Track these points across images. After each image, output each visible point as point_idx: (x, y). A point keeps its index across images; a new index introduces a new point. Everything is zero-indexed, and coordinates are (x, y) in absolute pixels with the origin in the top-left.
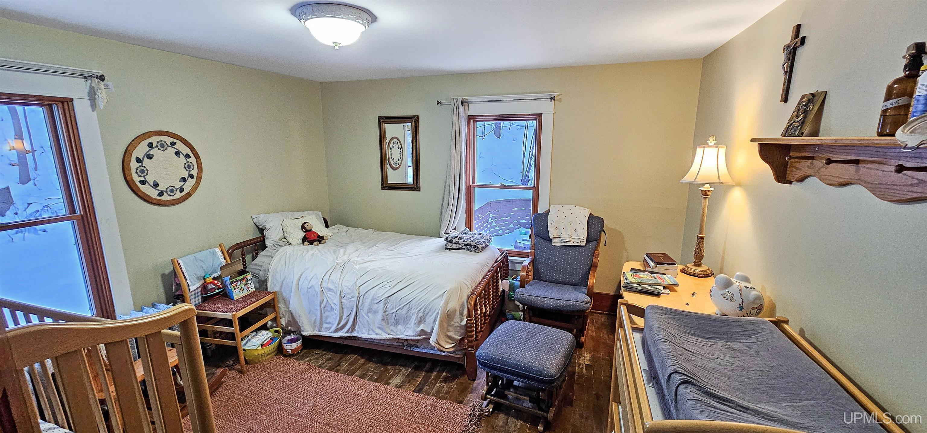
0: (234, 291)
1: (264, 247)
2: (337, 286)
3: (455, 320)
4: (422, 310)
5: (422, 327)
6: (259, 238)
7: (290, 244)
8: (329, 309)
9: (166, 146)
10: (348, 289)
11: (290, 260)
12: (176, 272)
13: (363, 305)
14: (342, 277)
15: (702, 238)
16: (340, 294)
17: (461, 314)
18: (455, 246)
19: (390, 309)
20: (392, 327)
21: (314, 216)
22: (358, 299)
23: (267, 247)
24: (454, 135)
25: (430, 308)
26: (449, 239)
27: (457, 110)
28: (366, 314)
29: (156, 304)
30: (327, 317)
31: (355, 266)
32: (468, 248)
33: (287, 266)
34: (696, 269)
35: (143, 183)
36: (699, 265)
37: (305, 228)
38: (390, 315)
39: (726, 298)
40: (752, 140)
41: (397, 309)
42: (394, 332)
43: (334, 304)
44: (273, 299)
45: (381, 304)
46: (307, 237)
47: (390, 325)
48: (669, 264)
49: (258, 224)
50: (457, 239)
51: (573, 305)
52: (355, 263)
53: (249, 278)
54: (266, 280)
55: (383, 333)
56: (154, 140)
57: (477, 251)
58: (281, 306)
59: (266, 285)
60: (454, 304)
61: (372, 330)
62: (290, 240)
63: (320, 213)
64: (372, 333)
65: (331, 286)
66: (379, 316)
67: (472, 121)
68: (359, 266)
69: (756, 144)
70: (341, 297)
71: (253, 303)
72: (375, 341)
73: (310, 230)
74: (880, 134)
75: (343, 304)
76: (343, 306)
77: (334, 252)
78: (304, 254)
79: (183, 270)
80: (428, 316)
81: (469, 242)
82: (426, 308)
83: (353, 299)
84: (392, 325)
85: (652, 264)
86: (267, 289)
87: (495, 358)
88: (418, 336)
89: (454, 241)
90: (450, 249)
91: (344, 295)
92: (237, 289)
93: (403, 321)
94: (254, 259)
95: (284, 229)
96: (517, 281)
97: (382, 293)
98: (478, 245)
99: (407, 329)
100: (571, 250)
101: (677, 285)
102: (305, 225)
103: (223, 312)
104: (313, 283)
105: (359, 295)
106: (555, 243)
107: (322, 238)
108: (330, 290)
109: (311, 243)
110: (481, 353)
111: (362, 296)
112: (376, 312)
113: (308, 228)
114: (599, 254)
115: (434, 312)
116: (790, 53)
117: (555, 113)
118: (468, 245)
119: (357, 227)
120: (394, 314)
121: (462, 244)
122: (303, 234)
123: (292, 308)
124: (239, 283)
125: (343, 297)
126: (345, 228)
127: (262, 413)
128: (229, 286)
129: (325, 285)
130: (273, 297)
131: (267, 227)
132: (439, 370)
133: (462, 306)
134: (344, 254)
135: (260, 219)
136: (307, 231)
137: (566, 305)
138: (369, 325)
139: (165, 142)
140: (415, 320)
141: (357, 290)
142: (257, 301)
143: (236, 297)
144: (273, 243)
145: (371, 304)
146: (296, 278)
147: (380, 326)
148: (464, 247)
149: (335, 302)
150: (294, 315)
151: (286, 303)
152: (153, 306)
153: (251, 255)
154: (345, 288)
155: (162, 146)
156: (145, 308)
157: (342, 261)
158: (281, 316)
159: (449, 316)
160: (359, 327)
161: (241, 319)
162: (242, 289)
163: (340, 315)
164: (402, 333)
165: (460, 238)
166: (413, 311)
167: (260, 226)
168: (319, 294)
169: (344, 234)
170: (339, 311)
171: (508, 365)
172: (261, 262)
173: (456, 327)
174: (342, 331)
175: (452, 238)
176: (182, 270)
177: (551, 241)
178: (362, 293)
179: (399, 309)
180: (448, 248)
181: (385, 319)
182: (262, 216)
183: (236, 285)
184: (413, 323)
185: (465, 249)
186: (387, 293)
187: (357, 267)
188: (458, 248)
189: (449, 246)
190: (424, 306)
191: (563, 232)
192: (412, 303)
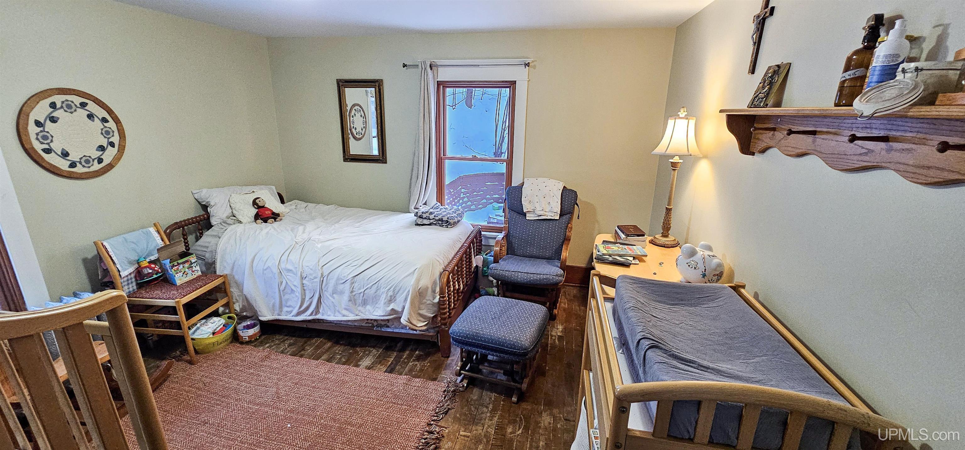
0: (176, 275)
1: (209, 226)
2: (296, 266)
3: (427, 298)
4: (392, 288)
5: (392, 306)
6: (203, 215)
7: (240, 222)
8: (289, 291)
9: (74, 107)
10: (309, 270)
11: (241, 240)
12: (101, 254)
13: (327, 286)
14: (302, 257)
15: (670, 209)
16: (301, 275)
17: (434, 291)
18: (426, 222)
19: (357, 288)
20: (360, 308)
21: (267, 191)
22: (322, 279)
23: (212, 226)
24: (423, 102)
25: (400, 287)
26: (419, 214)
27: (426, 74)
28: (330, 296)
29: (78, 293)
30: (287, 300)
31: (316, 244)
32: (439, 223)
33: (238, 246)
34: (663, 240)
35: (48, 151)
36: (667, 236)
37: (257, 204)
38: (357, 295)
39: (691, 267)
40: (721, 111)
41: (364, 289)
42: (362, 313)
43: (295, 286)
44: (224, 282)
45: (348, 285)
46: (260, 214)
47: (357, 305)
48: (638, 236)
49: (200, 200)
50: (427, 215)
51: (546, 279)
52: (317, 241)
53: (193, 261)
54: (214, 263)
55: (350, 315)
56: (58, 99)
57: (449, 227)
58: (234, 290)
59: (215, 267)
60: (426, 282)
61: (339, 312)
62: (240, 218)
63: (274, 187)
64: (338, 315)
65: (289, 267)
66: (346, 297)
67: (442, 87)
68: (321, 244)
69: (724, 115)
70: (302, 278)
71: (200, 288)
72: (342, 323)
73: (263, 207)
74: (836, 105)
75: (304, 285)
76: (305, 288)
77: (292, 230)
78: (257, 232)
79: (110, 254)
80: (398, 295)
81: (440, 217)
82: (396, 287)
83: (315, 280)
84: (359, 305)
85: (623, 236)
86: (215, 272)
87: (469, 334)
88: (388, 316)
89: (424, 216)
90: (420, 224)
91: (305, 276)
92: (180, 273)
93: (371, 301)
94: (197, 239)
95: (232, 205)
96: (490, 256)
97: (348, 272)
98: (450, 220)
99: (377, 309)
100: (545, 224)
101: (646, 256)
102: (257, 201)
103: (165, 299)
104: (269, 264)
105: (322, 275)
106: (529, 217)
107: (278, 215)
108: (289, 271)
109: (265, 221)
110: (455, 330)
111: (326, 277)
112: (342, 293)
113: (260, 204)
114: (571, 228)
115: (405, 290)
116: (759, 24)
117: (530, 80)
118: (439, 220)
119: (318, 203)
120: (362, 294)
121: (433, 219)
122: (254, 211)
123: (246, 291)
124: (181, 266)
125: (304, 278)
126: (304, 204)
127: (218, 405)
128: (169, 270)
129: (283, 266)
130: (222, 281)
131: (212, 204)
132: (411, 349)
133: (435, 283)
134: (304, 232)
135: (202, 195)
136: (259, 207)
137: (540, 279)
138: (334, 306)
139: (72, 102)
140: (385, 300)
141: (320, 269)
142: (205, 285)
143: (178, 282)
144: (219, 221)
145: (336, 284)
146: (249, 260)
147: (346, 307)
148: (435, 223)
149: (295, 283)
150: (250, 299)
151: (240, 287)
152: (75, 295)
153: (194, 235)
154: (306, 268)
155: (69, 107)
156: (64, 298)
157: (302, 240)
158: (234, 300)
159: (420, 294)
160: (324, 310)
161: (186, 306)
162: (186, 273)
163: (302, 296)
164: (371, 314)
165: (431, 213)
166: (382, 290)
167: (203, 202)
168: (276, 276)
169: (303, 210)
170: (300, 293)
171: (482, 340)
172: (206, 242)
173: (430, 304)
174: (306, 314)
175: (423, 213)
176: (108, 254)
177: (525, 215)
178: (325, 274)
179: (367, 289)
180: (418, 224)
181: (353, 300)
182: (205, 191)
183: (178, 269)
184: (382, 303)
185: (436, 224)
186: (352, 273)
187: (319, 246)
188: (429, 223)
189: (420, 221)
190: (393, 285)
191: (537, 205)
192: (381, 281)
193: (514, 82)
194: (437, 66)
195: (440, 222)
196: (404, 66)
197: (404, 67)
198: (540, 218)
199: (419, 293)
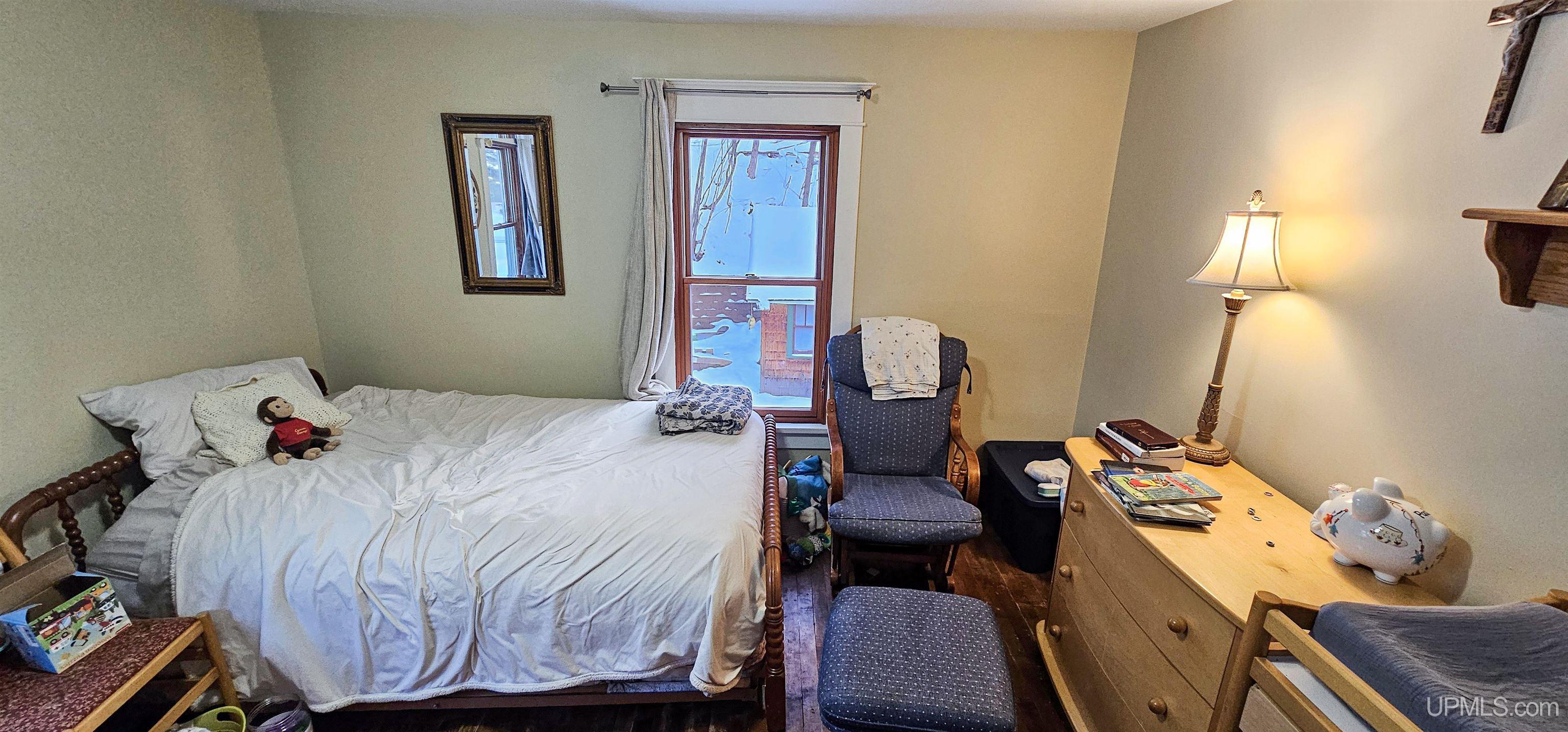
0: (52, 649)
1: (143, 482)
2: (407, 575)
3: (742, 618)
4: (662, 608)
5: (662, 648)
6: (118, 457)
7: (230, 464)
8: (390, 636)
10: (443, 581)
11: (240, 516)
13: (494, 615)
14: (420, 551)
15: (1219, 390)
16: (422, 597)
17: (753, 600)
18: (684, 425)
19: (572, 616)
20: (581, 658)
21: (288, 375)
22: (479, 602)
23: (151, 482)
25: (681, 602)
26: (667, 410)
27: (655, 107)
28: (503, 636)
30: (386, 657)
31: (453, 514)
32: (713, 427)
33: (235, 537)
36: (1207, 441)
37: (271, 415)
38: (573, 629)
39: (1385, 540)
40: (1469, 214)
41: (591, 617)
42: (586, 667)
43: (405, 622)
44: (202, 636)
45: (548, 610)
46: (281, 437)
47: (573, 652)
48: (1168, 447)
49: (107, 418)
50: (686, 409)
52: (452, 504)
53: (103, 597)
54: (167, 585)
55: (557, 675)
57: (735, 432)
58: (234, 649)
59: (169, 596)
60: (738, 584)
61: (526, 671)
62: (228, 452)
63: (300, 360)
64: (527, 678)
65: (388, 578)
66: (545, 636)
67: (681, 134)
68: (463, 511)
70: (426, 603)
71: (133, 675)
73: (288, 419)
75: (432, 619)
76: (434, 625)
77: (377, 474)
78: (285, 493)
80: (677, 620)
81: (715, 413)
82: (671, 603)
83: (462, 605)
84: (579, 651)
85: (1138, 450)
86: (171, 609)
88: (653, 669)
89: (680, 412)
90: (673, 432)
91: (433, 598)
92: (63, 640)
93: (609, 640)
94: (110, 517)
95: (200, 421)
96: (797, 473)
97: (547, 579)
98: (737, 420)
99: (624, 657)
100: (910, 408)
101: (1219, 498)
102: (271, 407)
104: (331, 575)
105: (479, 590)
106: (877, 395)
107: (327, 432)
108: (388, 588)
109: (298, 453)
111: (490, 595)
112: (534, 628)
113: (279, 413)
114: (959, 411)
115: (695, 608)
116: (1526, 26)
117: (866, 126)
118: (714, 420)
119: (412, 386)
120: (585, 628)
121: (700, 418)
122: (264, 432)
123: (267, 651)
124: (67, 620)
125: (430, 603)
126: (380, 395)
128: (28, 639)
129: (369, 577)
130: (199, 631)
131: (144, 424)
134: (408, 480)
135: (110, 403)
136: (277, 421)
138: (515, 660)
140: (645, 635)
141: (473, 579)
142: (147, 663)
143: (60, 665)
144: (169, 467)
145: (519, 609)
146: (273, 568)
147: (545, 660)
148: (704, 426)
149: (407, 616)
150: (281, 666)
151: (251, 639)
153: (95, 506)
154: (435, 579)
157: (410, 505)
159: (729, 613)
160: (485, 668)
162: (83, 633)
163: (427, 644)
164: (609, 667)
165: (694, 406)
166: (635, 615)
167: (116, 421)
168: (354, 604)
169: (383, 412)
170: (422, 639)
172: (136, 531)
173: (745, 630)
174: (438, 682)
175: (675, 406)
177: (869, 391)
178: (488, 587)
179: (599, 613)
180: (669, 432)
181: (561, 642)
182: (118, 393)
183: (56, 630)
184: (640, 640)
185: (706, 428)
186: (557, 581)
187: (460, 516)
188: (691, 428)
189: (670, 425)
190: (666, 598)
191: (895, 372)
192: (634, 594)
193: (837, 129)
194: (676, 91)
195: (715, 424)
196: (605, 88)
197: (603, 91)
198: (901, 396)
199: (727, 612)
